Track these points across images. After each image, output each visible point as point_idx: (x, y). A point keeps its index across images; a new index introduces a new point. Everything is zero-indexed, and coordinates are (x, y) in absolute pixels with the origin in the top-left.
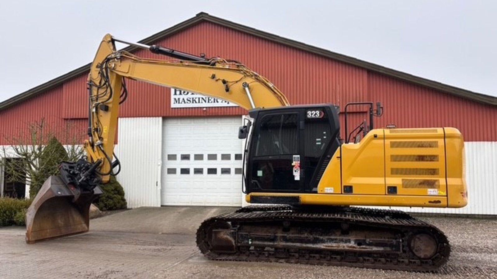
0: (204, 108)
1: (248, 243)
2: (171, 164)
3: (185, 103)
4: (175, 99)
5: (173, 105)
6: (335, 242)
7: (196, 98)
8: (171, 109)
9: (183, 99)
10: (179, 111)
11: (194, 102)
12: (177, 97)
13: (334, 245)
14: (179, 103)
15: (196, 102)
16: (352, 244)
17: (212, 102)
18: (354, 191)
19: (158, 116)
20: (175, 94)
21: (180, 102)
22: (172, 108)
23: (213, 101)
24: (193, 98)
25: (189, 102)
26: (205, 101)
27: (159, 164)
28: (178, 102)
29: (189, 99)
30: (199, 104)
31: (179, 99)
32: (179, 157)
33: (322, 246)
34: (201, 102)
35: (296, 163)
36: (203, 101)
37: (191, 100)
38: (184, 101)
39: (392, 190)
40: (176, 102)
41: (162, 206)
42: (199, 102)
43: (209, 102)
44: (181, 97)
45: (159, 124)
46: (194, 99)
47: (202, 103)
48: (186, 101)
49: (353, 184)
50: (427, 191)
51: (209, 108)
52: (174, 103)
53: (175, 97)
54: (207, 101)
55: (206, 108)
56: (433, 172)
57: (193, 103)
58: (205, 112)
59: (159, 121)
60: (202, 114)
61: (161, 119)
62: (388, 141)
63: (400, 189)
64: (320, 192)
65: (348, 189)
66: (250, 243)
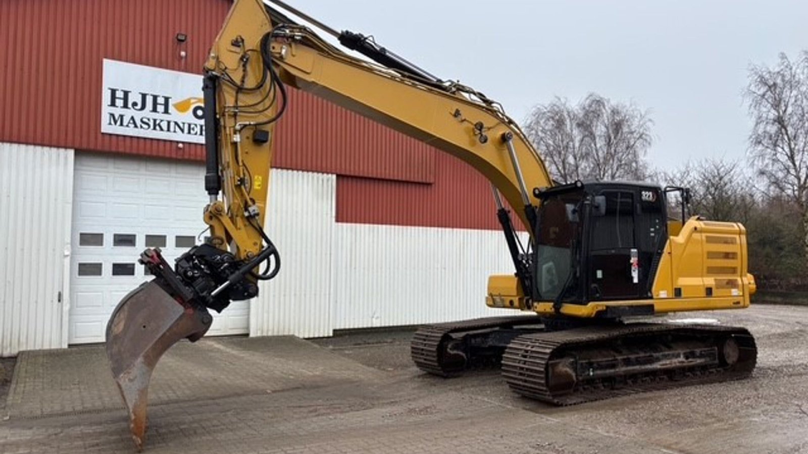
0: (178, 142)
1: (589, 375)
2: (90, 255)
3: (136, 126)
4: (112, 115)
5: (106, 127)
6: (668, 359)
7: (162, 121)
8: (100, 136)
9: (132, 118)
10: (121, 143)
11: (158, 128)
12: (117, 112)
13: (668, 362)
14: (121, 124)
15: (162, 129)
16: (682, 359)
17: (196, 134)
18: (683, 294)
19: (66, 147)
20: (113, 104)
21: (125, 123)
22: (103, 134)
23: (199, 133)
24: (155, 121)
25: (145, 126)
26: (182, 131)
27: (67, 253)
28: (119, 123)
29: (145, 120)
30: (168, 133)
31: (122, 116)
32: (108, 239)
33: (657, 366)
34: (172, 129)
35: (634, 260)
36: (177, 129)
37: (151, 123)
38: (134, 123)
39: (709, 291)
40: (116, 122)
41: (70, 346)
42: (169, 130)
43: (189, 133)
44: (128, 113)
45: (66, 164)
46: (158, 122)
47: (175, 131)
48: (139, 123)
49: (681, 286)
50: (730, 292)
51: (190, 143)
52: (110, 124)
53: (112, 112)
54: (186, 130)
55: (183, 143)
56: (733, 270)
57: (155, 128)
58: (181, 152)
59: (66, 158)
60: (174, 156)
61: (71, 153)
62: (704, 235)
63: (714, 291)
64: (654, 297)
65: (678, 292)
66: (591, 374)
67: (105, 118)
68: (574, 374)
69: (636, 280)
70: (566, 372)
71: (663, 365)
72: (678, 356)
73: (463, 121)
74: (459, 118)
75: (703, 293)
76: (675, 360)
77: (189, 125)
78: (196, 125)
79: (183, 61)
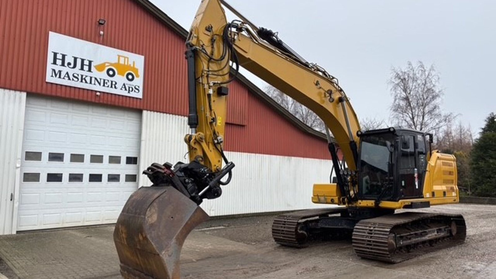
0: (96, 91)
2: (33, 167)
3: (69, 79)
4: (54, 70)
5: (50, 78)
7: (86, 76)
8: (45, 85)
9: (67, 73)
10: (59, 90)
11: (84, 81)
12: (57, 68)
14: (60, 77)
15: (86, 82)
16: (436, 233)
17: (108, 87)
18: (435, 195)
19: (21, 91)
20: (55, 63)
21: (62, 77)
22: (47, 83)
23: (110, 86)
24: (82, 76)
25: (76, 80)
26: (100, 84)
27: (18, 165)
28: (58, 76)
29: (75, 75)
30: (90, 85)
31: (60, 72)
32: (45, 157)
33: (427, 238)
34: (93, 82)
35: (416, 175)
36: (96, 83)
37: (80, 77)
38: (69, 77)
39: (444, 194)
40: (56, 75)
41: (17, 232)
42: (91, 83)
43: (104, 85)
44: (65, 70)
45: (20, 102)
46: (84, 77)
47: (95, 84)
48: (71, 77)
49: (435, 190)
50: (452, 194)
51: (104, 93)
52: (52, 76)
53: (54, 68)
54: (102, 84)
55: (100, 92)
56: (452, 182)
57: (82, 81)
58: (98, 99)
59: (20, 98)
60: (93, 100)
61: (24, 95)
62: (441, 161)
63: (446, 193)
64: (425, 197)
65: (433, 194)
66: (401, 243)
67: (49, 72)
68: (394, 244)
69: (417, 187)
70: (392, 242)
71: (429, 237)
72: (434, 232)
73: (320, 88)
74: (319, 86)
75: (442, 195)
76: (433, 234)
77: (104, 80)
78: (108, 81)
79: (102, 37)
